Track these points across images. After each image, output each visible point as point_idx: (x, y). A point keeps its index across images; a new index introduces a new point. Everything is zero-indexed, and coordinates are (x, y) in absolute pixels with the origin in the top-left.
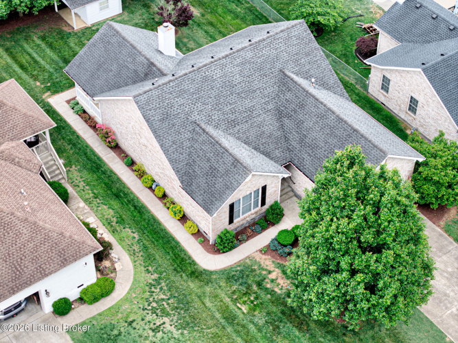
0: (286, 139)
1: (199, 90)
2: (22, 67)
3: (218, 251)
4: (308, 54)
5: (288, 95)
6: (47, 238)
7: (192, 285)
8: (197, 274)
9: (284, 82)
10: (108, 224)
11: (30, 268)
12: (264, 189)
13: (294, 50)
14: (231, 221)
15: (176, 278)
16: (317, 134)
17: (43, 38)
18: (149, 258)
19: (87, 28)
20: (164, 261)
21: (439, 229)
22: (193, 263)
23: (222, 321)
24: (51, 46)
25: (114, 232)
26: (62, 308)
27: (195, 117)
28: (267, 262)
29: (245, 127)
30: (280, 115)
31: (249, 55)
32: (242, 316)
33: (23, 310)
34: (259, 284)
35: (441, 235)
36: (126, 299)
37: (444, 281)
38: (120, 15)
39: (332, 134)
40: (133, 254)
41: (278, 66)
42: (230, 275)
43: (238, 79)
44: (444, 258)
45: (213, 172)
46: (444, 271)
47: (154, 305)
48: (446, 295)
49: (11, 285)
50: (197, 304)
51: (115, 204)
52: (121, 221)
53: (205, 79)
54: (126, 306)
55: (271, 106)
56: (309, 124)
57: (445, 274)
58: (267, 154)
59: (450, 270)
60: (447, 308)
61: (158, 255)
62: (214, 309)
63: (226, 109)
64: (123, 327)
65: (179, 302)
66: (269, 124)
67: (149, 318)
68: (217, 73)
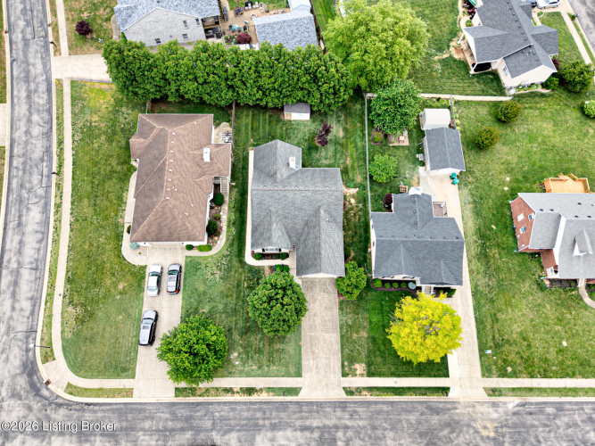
0: (301, 236)
3: (255, 258)
6: (187, 229)
7: (237, 265)
12: (280, 249)
14: (263, 251)
15: (234, 259)
19: (290, 121)
20: (235, 249)
21: (337, 300)
22: (244, 256)
23: (235, 285)
25: (228, 226)
26: (190, 247)
27: (272, 208)
28: (267, 272)
29: (290, 221)
31: (310, 194)
32: (243, 287)
35: (336, 303)
37: (320, 321)
38: (307, 121)
39: (314, 247)
41: (319, 204)
42: (251, 268)
44: (329, 313)
47: (219, 264)
48: (315, 327)
51: (238, 215)
52: (234, 224)
54: (210, 259)
57: (323, 319)
59: (326, 319)
60: (311, 332)
62: (236, 278)
63: (287, 211)
66: (300, 225)
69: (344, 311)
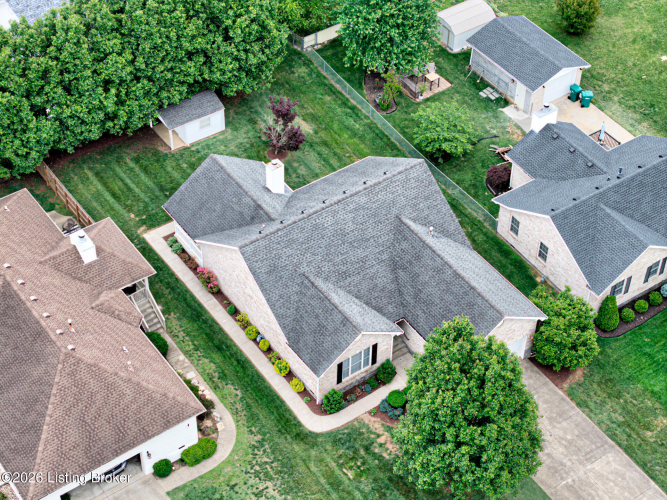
0: (401, 293)
1: (308, 239)
2: (114, 195)
3: (325, 412)
4: (427, 198)
5: (404, 245)
6: (150, 399)
7: (296, 448)
8: (303, 436)
9: (401, 231)
10: (210, 379)
11: (133, 430)
12: (375, 347)
13: (413, 193)
14: (339, 380)
15: (280, 440)
16: (432, 290)
17: (137, 160)
18: (252, 418)
19: (186, 148)
20: (268, 421)
21: (561, 393)
22: (299, 424)
23: (327, 486)
24: (145, 170)
25: (215, 388)
26: (163, 469)
27: (304, 268)
28: (376, 425)
29: (357, 279)
30: (395, 266)
31: (363, 200)
32: (347, 482)
33: (123, 470)
34: (367, 449)
35: (563, 399)
36: (227, 462)
37: (561, 449)
38: (222, 133)
39: (448, 291)
40: (235, 413)
41: (395, 211)
42: (336, 438)
43: (350, 226)
44: (564, 424)
45: (320, 329)
46: (562, 439)
47: (257, 468)
48: (562, 464)
49: (114, 447)
50: (302, 468)
51: (217, 357)
52: (223, 376)
53: (316, 227)
54: (228, 469)
55: (385, 256)
56: (424, 278)
57: (564, 442)
58: (379, 310)
59: (569, 437)
60: (562, 479)
61: (262, 414)
62: (318, 474)
63: (338, 260)
64: (225, 491)
65: (283, 465)
66: (383, 276)
67: (252, 481)
68: (328, 221)
69: (592, 405)
